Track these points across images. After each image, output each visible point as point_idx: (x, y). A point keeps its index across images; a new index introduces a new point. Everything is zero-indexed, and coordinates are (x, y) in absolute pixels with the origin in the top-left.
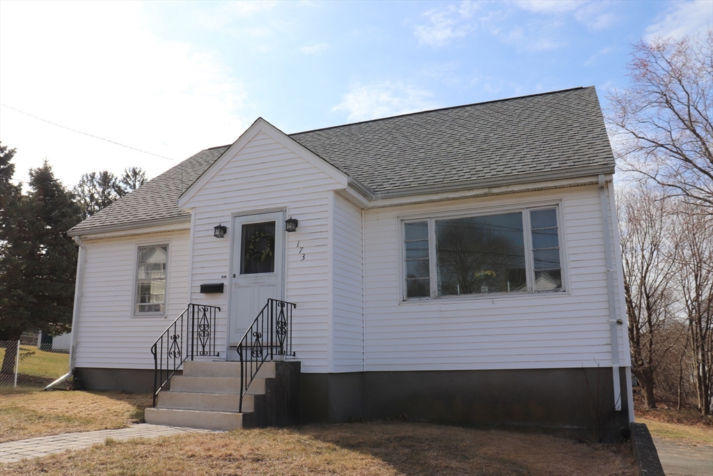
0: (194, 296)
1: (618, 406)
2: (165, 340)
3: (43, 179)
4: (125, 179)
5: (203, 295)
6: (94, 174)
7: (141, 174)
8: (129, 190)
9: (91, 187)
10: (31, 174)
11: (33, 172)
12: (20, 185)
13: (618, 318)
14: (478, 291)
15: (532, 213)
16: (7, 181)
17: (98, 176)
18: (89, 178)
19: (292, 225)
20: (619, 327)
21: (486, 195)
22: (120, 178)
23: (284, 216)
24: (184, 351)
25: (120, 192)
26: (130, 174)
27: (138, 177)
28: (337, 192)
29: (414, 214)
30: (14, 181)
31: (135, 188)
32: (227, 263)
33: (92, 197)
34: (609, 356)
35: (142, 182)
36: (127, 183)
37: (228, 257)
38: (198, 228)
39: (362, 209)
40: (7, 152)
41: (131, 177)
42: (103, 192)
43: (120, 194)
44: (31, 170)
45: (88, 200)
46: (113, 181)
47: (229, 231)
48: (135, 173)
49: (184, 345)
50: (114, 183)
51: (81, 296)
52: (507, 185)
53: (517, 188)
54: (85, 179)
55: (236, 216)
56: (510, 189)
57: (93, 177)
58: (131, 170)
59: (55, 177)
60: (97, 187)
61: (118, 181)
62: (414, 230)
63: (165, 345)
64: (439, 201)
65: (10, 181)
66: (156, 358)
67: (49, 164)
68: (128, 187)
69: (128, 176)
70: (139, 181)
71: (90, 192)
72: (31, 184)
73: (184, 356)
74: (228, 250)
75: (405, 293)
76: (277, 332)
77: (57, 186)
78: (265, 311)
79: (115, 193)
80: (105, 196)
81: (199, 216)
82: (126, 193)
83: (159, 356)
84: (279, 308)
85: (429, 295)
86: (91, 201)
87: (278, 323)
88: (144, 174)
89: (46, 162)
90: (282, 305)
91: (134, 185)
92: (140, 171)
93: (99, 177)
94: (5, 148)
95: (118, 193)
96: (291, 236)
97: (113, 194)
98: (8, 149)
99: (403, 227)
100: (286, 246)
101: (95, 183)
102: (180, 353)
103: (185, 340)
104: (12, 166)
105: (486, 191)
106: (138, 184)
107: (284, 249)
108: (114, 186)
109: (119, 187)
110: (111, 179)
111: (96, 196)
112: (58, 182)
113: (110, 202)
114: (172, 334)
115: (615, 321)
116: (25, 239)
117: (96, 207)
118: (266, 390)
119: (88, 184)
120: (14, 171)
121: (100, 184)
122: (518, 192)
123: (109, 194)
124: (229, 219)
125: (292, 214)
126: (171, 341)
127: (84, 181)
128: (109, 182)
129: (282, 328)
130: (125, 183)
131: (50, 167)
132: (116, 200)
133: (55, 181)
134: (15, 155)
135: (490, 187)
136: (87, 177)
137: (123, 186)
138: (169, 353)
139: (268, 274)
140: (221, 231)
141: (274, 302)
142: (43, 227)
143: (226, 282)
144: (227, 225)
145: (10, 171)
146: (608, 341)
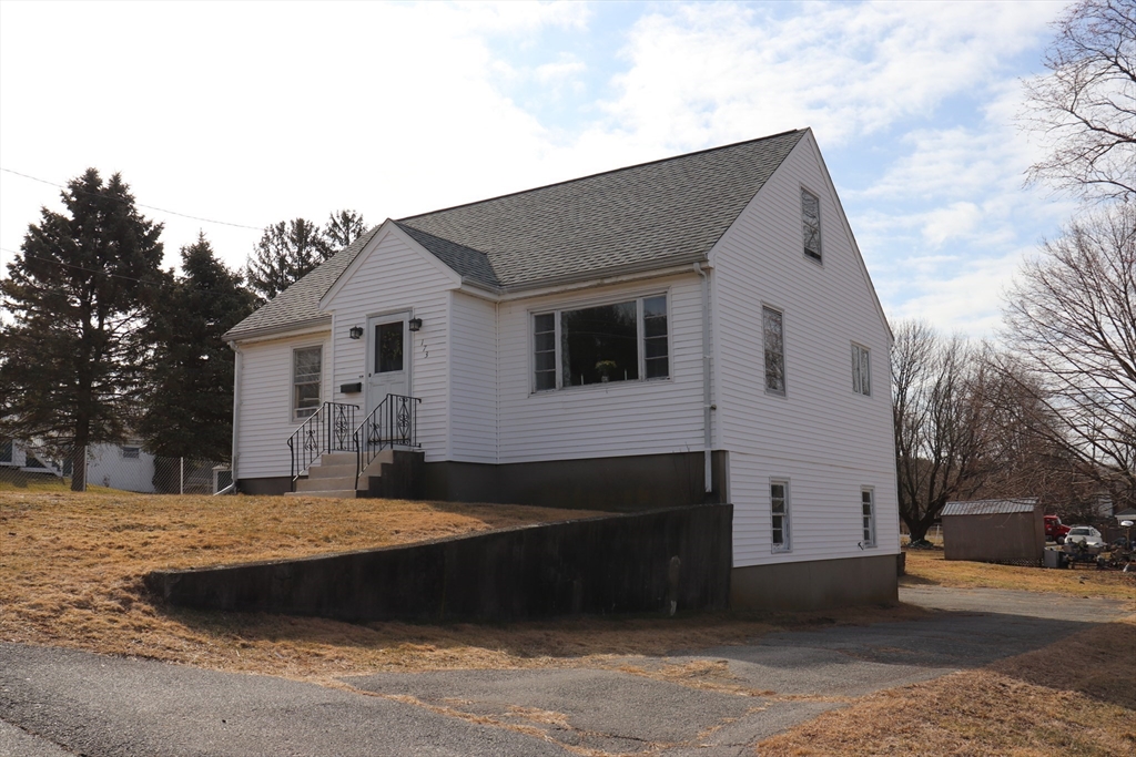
0: (337, 397)
1: (709, 487)
2: (301, 435)
3: (199, 258)
4: (331, 230)
5: (344, 395)
6: (283, 224)
7: (356, 220)
8: (338, 247)
9: (280, 247)
10: (184, 254)
11: (187, 252)
12: (172, 271)
13: (713, 403)
14: (599, 381)
15: (645, 300)
16: (156, 267)
17: (289, 228)
18: (276, 231)
19: (417, 324)
20: (713, 412)
21: (599, 285)
22: (324, 228)
23: (410, 316)
24: (321, 444)
25: (325, 251)
26: (338, 221)
27: (351, 225)
28: (454, 291)
29: (543, 307)
30: (164, 267)
31: (347, 244)
32: (364, 363)
33: (282, 261)
34: (702, 440)
35: (359, 234)
36: (335, 236)
37: (363, 357)
38: (338, 330)
39: (496, 304)
40: (152, 228)
41: (341, 226)
42: (299, 253)
43: (326, 256)
44: (184, 249)
45: (276, 266)
46: (313, 234)
47: (365, 332)
48: (347, 220)
49: (321, 439)
50: (314, 237)
51: (240, 404)
52: (618, 276)
53: (625, 278)
54: (270, 233)
55: (371, 317)
56: (620, 279)
57: (281, 229)
58: (340, 214)
59: (215, 256)
60: (290, 244)
61: (320, 232)
62: (544, 322)
63: (301, 441)
64: (557, 293)
65: (160, 268)
66: (292, 449)
67: (207, 239)
68: (337, 243)
69: (335, 224)
70: (354, 231)
71: (278, 253)
72: (184, 268)
73: (321, 450)
74: (364, 351)
75: (534, 386)
76: (399, 425)
77: (219, 268)
78: (384, 405)
79: (318, 253)
80: (304, 259)
81: (338, 319)
82: (333, 253)
83: (295, 446)
84: (401, 403)
85: (554, 387)
86: (282, 269)
87: (398, 416)
88: (361, 219)
89: (201, 236)
90: (404, 399)
91: (347, 239)
92: (354, 215)
93: (291, 228)
94: (149, 224)
95: (321, 253)
96: (417, 336)
97: (315, 254)
98: (153, 224)
99: (533, 320)
100: (413, 345)
101: (286, 239)
102: (316, 447)
103: (321, 433)
104: (160, 247)
105: (599, 281)
106: (352, 237)
107: (411, 347)
108: (316, 242)
109: (323, 244)
110: (309, 232)
111: (289, 260)
112: (219, 262)
113: (311, 268)
114: (307, 429)
115: (708, 406)
116: (183, 340)
117: (290, 278)
118: (382, 473)
119: (275, 241)
120: (162, 254)
121: (293, 240)
122: (626, 282)
123: (309, 255)
124: (364, 320)
125: (417, 315)
126: (307, 435)
127: (267, 238)
128: (307, 237)
129: (406, 420)
130: (332, 236)
131: (208, 244)
132: (319, 264)
133: (215, 261)
134: (163, 231)
135: (603, 278)
136: (273, 231)
137: (328, 240)
138: (305, 447)
139: (398, 372)
140: (357, 332)
141: (394, 398)
142: (203, 325)
143: (363, 381)
144: (363, 327)
145: (157, 253)
146: (702, 426)
